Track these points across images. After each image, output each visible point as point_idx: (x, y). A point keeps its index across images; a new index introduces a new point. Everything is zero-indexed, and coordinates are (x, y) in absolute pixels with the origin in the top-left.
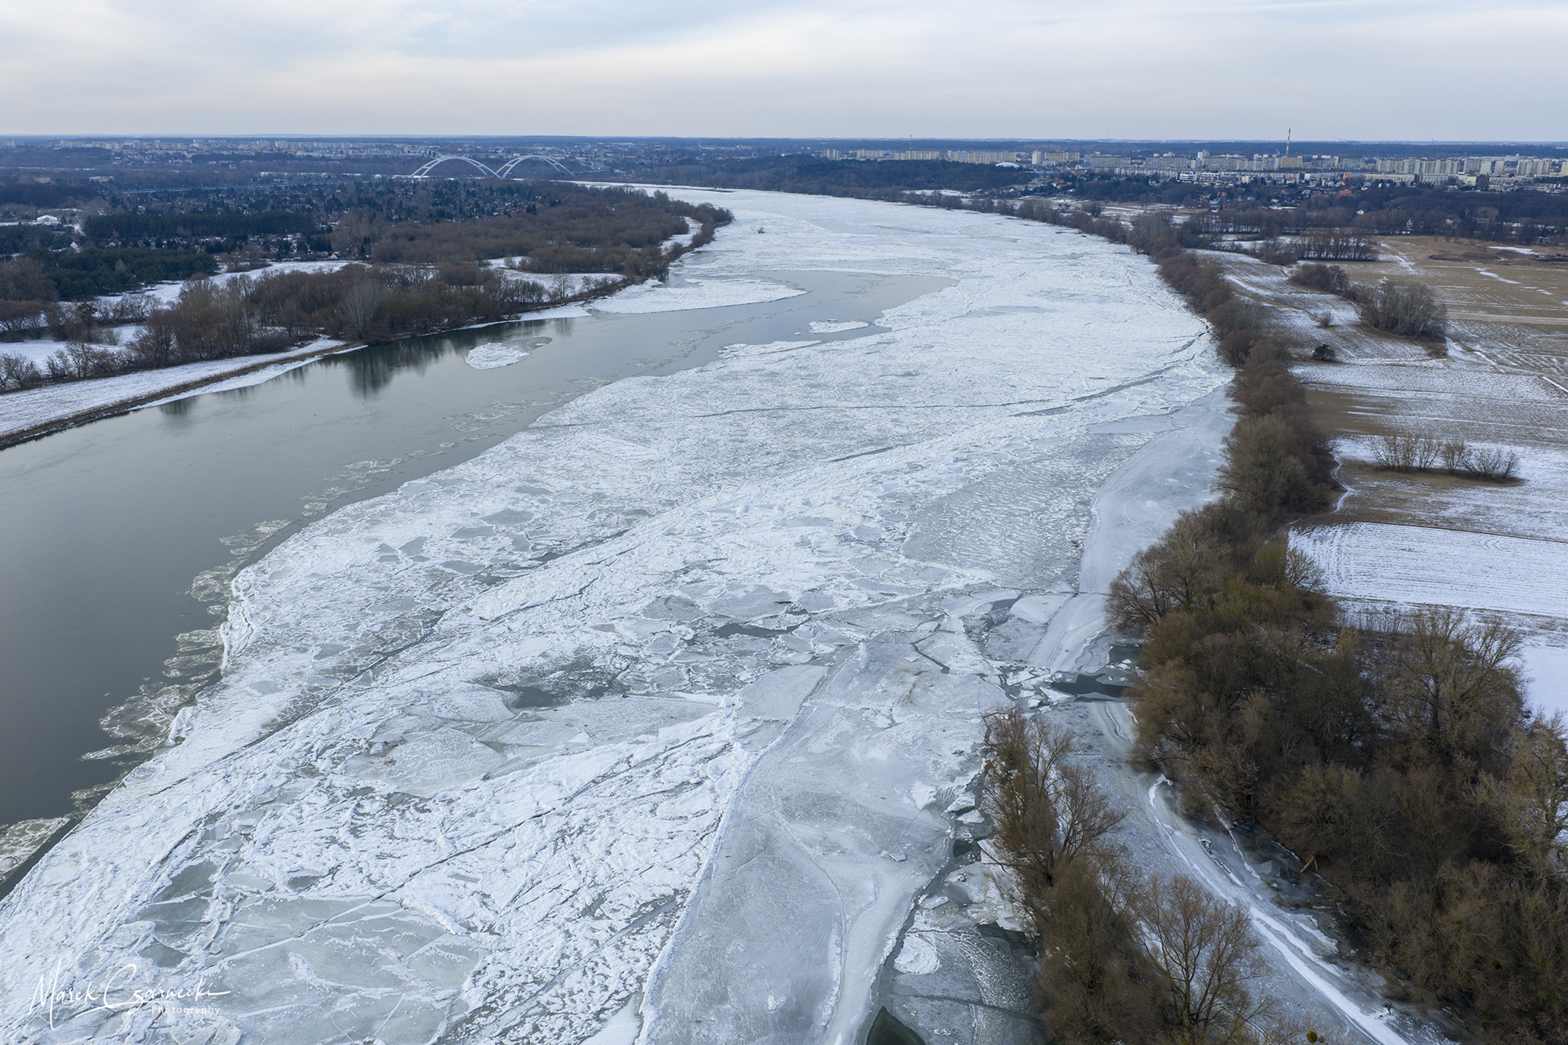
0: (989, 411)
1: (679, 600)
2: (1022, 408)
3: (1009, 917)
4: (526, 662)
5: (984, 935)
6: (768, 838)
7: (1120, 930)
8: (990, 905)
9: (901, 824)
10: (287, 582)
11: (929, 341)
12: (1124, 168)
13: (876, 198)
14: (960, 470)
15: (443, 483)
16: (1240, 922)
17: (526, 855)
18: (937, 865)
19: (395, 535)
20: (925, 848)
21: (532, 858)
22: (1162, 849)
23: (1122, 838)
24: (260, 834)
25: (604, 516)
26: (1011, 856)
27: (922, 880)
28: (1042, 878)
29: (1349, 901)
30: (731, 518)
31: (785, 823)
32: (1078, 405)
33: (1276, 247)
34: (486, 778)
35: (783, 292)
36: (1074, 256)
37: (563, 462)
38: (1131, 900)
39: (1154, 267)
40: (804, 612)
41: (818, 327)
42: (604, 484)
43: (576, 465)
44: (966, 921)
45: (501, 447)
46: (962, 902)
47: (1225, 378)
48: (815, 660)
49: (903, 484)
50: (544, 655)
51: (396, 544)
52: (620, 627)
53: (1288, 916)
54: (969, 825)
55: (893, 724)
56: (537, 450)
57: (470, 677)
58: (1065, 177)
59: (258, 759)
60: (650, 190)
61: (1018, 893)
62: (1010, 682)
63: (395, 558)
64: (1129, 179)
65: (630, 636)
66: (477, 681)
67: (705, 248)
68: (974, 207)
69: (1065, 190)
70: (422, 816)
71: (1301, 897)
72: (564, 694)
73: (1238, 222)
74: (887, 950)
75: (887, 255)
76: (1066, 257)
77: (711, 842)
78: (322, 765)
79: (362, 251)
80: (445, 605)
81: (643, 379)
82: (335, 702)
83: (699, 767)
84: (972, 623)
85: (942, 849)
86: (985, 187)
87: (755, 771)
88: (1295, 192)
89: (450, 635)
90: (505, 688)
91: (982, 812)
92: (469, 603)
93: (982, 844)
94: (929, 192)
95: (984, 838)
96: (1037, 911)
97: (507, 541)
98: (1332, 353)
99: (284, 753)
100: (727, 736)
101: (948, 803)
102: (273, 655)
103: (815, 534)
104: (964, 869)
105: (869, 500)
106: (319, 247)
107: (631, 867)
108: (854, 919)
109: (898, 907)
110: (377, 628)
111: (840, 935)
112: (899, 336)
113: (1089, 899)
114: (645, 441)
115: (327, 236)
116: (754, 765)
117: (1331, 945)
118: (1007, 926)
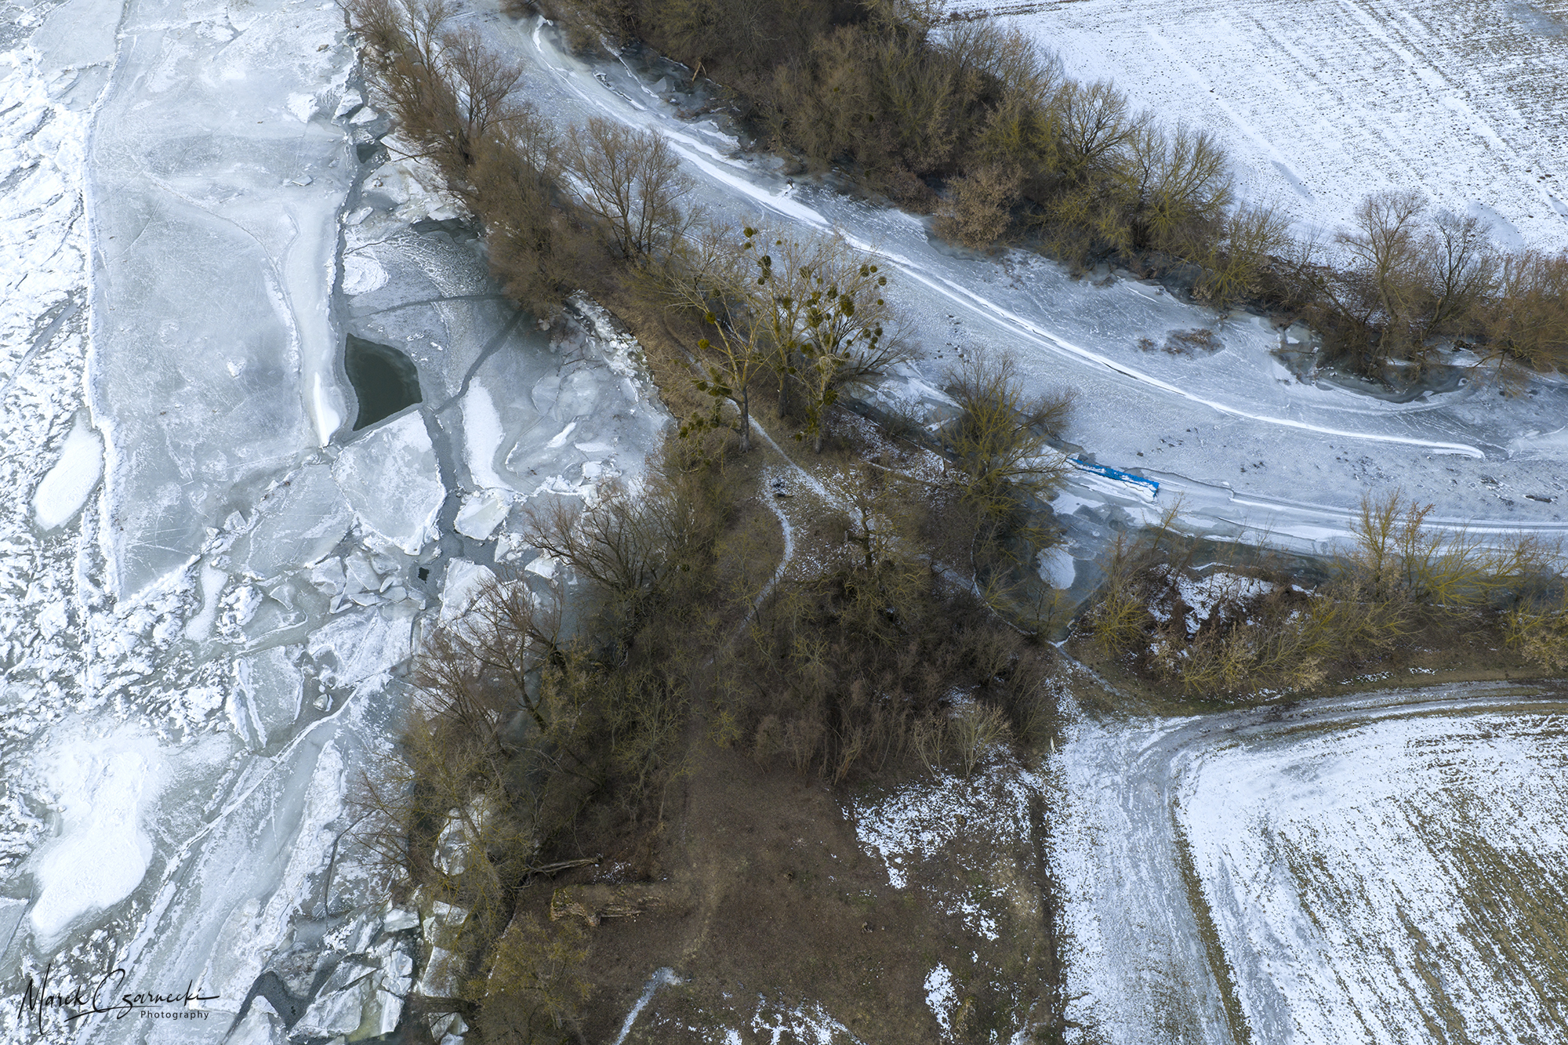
3: (440, 207)
5: (421, 233)
6: (148, 203)
7: (549, 187)
8: (416, 201)
9: (292, 145)
16: (658, 146)
18: (348, 177)
20: (328, 162)
22: (563, 95)
23: (522, 96)
26: (417, 146)
27: (338, 198)
28: (461, 159)
29: (739, 96)
31: (161, 182)
38: (550, 155)
44: (398, 224)
46: (388, 208)
53: (692, 126)
54: (365, 125)
55: (236, 33)
61: (439, 180)
71: (698, 105)
74: (331, 279)
77: (84, 227)
83: (24, 147)
85: (346, 159)
87: (97, 133)
91: (372, 107)
93: (385, 140)
95: (385, 134)
96: (466, 194)
100: (41, 100)
101: (334, 108)
104: (376, 173)
108: (283, 260)
109: (324, 232)
111: (275, 278)
113: (512, 167)
116: (92, 126)
118: (440, 217)
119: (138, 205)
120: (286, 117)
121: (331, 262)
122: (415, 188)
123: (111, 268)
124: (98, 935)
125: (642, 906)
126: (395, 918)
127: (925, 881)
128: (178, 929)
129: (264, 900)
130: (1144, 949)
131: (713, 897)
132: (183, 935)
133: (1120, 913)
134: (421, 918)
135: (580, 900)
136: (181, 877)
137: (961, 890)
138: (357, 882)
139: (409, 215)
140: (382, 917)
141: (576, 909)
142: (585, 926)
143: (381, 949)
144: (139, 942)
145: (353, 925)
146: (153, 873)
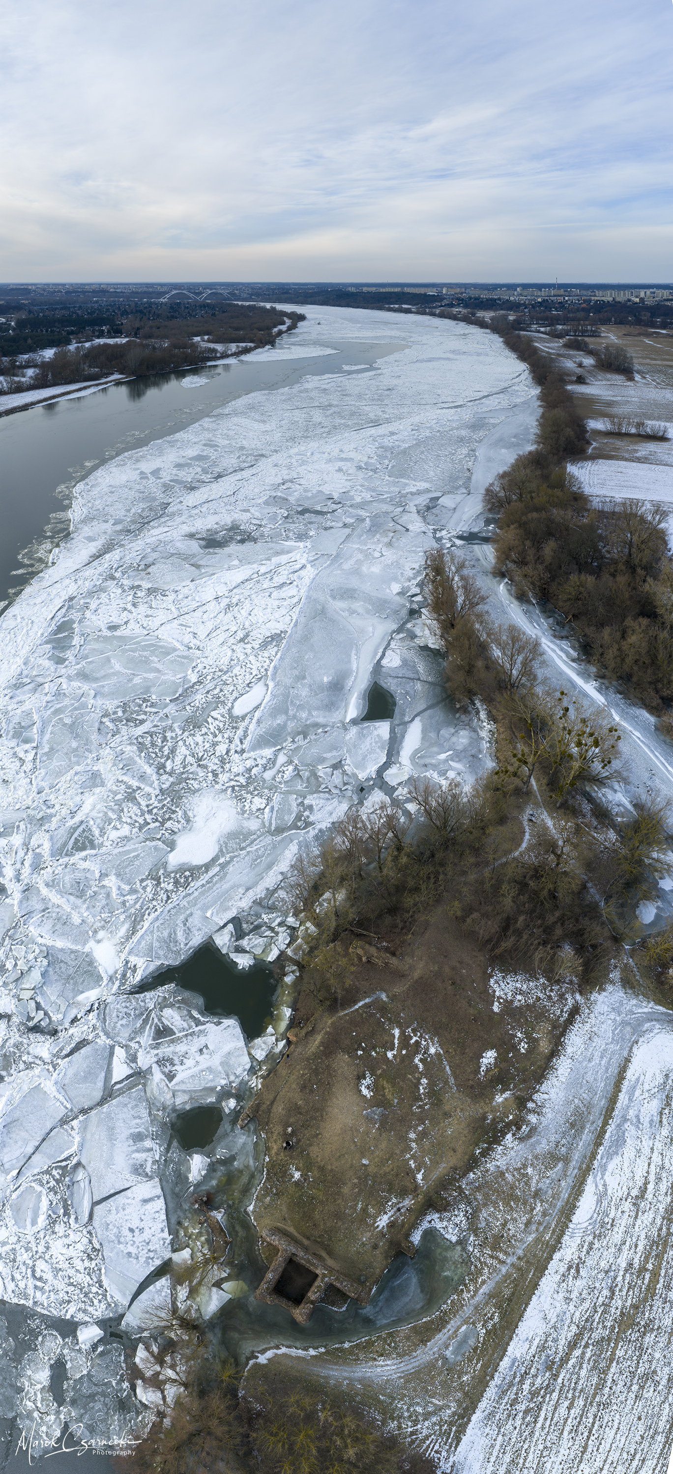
0: (427, 407)
1: (280, 497)
2: (443, 405)
3: (433, 643)
4: (209, 527)
6: (323, 608)
7: (483, 648)
9: (385, 601)
10: (98, 489)
11: (399, 374)
12: (484, 295)
13: (372, 308)
14: (414, 435)
15: (169, 442)
16: (537, 644)
17: (212, 616)
19: (147, 467)
20: (396, 612)
21: (215, 617)
22: (505, 612)
23: (486, 607)
24: (93, 606)
25: (244, 457)
26: (435, 616)
27: (395, 627)
28: (449, 625)
29: (585, 635)
32: (469, 404)
33: (556, 330)
34: (192, 581)
35: (329, 351)
36: (464, 335)
37: (226, 431)
38: (489, 635)
39: (502, 339)
40: (340, 503)
41: (346, 368)
42: (244, 442)
43: (231, 433)
45: (196, 425)
46: (412, 636)
47: (536, 391)
48: (345, 525)
49: (388, 442)
50: (217, 523)
51: (147, 471)
52: (252, 510)
53: (558, 642)
54: (417, 602)
55: (382, 555)
56: (213, 426)
57: (183, 534)
58: (458, 299)
59: (89, 572)
61: (438, 632)
63: (147, 478)
64: (487, 300)
65: (257, 514)
66: (186, 536)
67: (293, 331)
68: (418, 313)
69: (459, 305)
70: (164, 598)
71: (564, 633)
72: (227, 542)
73: (537, 319)
74: (378, 657)
75: (378, 334)
76: (461, 335)
77: (297, 610)
79: (136, 334)
80: (170, 500)
81: (263, 392)
82: (122, 546)
83: (290, 576)
84: (420, 508)
85: (404, 613)
86: (423, 304)
88: (562, 305)
89: (173, 514)
90: (199, 539)
91: (423, 596)
92: (182, 499)
94: (397, 306)
95: (423, 608)
96: (446, 640)
97: (199, 469)
98: (584, 379)
99: (101, 569)
100: (304, 561)
101: (407, 592)
102: (93, 524)
103: (345, 465)
104: (414, 622)
105: (371, 449)
106: (116, 332)
107: (261, 621)
108: (363, 644)
109: (383, 638)
110: (139, 511)
112: (384, 371)
113: (470, 634)
114: (264, 422)
115: (121, 327)
116: (317, 575)
117: (574, 654)
118: (432, 646)
119: (319, 607)
120: (388, 591)
121: (381, 650)
122: (427, 632)
123: (299, 627)
124: (187, 873)
125: (386, 964)
126: (291, 920)
127: (508, 1015)
128: (214, 885)
129: (248, 889)
130: (582, 1090)
131: (416, 975)
132: (215, 888)
133: (582, 1071)
134: (300, 925)
135: (363, 949)
136: (223, 866)
137: (521, 1026)
138: (283, 899)
139: (420, 642)
140: (286, 917)
141: (360, 951)
142: (360, 959)
143: (281, 929)
144: (200, 883)
145: (274, 915)
146: (214, 860)
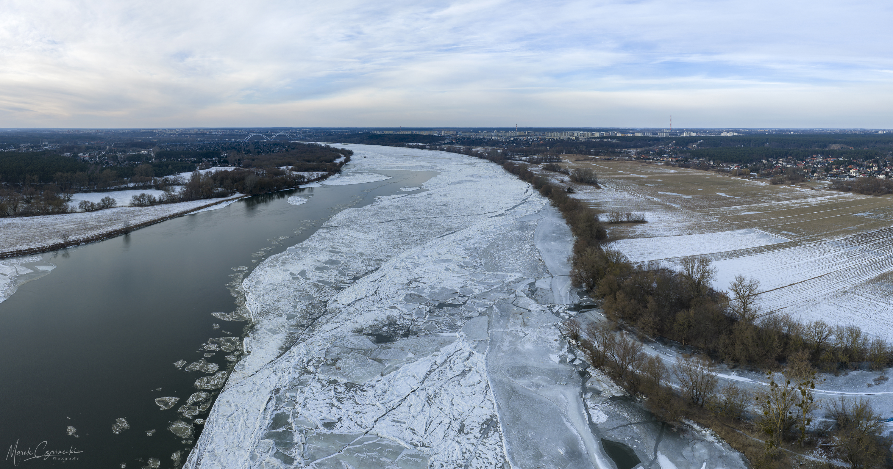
1: (415, 295)
2: (490, 215)
3: (616, 392)
4: (370, 323)
5: (614, 401)
8: (607, 390)
13: (396, 146)
14: (484, 238)
15: (301, 248)
18: (579, 382)
26: (600, 371)
27: (578, 389)
30: (415, 261)
31: (514, 380)
32: (508, 212)
33: (532, 159)
35: (384, 178)
37: (341, 241)
40: (464, 296)
41: (404, 190)
42: (361, 250)
43: (347, 242)
44: (603, 398)
45: (315, 234)
46: (598, 393)
48: (481, 314)
50: (375, 320)
52: (398, 306)
56: (328, 236)
57: (352, 330)
60: (323, 144)
62: (554, 311)
64: (476, 139)
66: (355, 332)
67: (349, 163)
68: (431, 149)
69: (457, 143)
72: (393, 337)
73: (516, 152)
75: (412, 165)
78: (311, 369)
79: (239, 164)
80: (326, 299)
81: (353, 209)
83: (466, 363)
87: (488, 362)
88: (527, 142)
91: (579, 359)
92: (335, 297)
93: (587, 370)
95: (587, 368)
96: (623, 386)
97: (336, 272)
98: (572, 189)
100: (468, 349)
102: (270, 317)
106: (224, 162)
110: (304, 308)
111: (566, 418)
112: (433, 191)
114: (367, 232)
115: (226, 159)
116: (486, 359)
118: (618, 395)
